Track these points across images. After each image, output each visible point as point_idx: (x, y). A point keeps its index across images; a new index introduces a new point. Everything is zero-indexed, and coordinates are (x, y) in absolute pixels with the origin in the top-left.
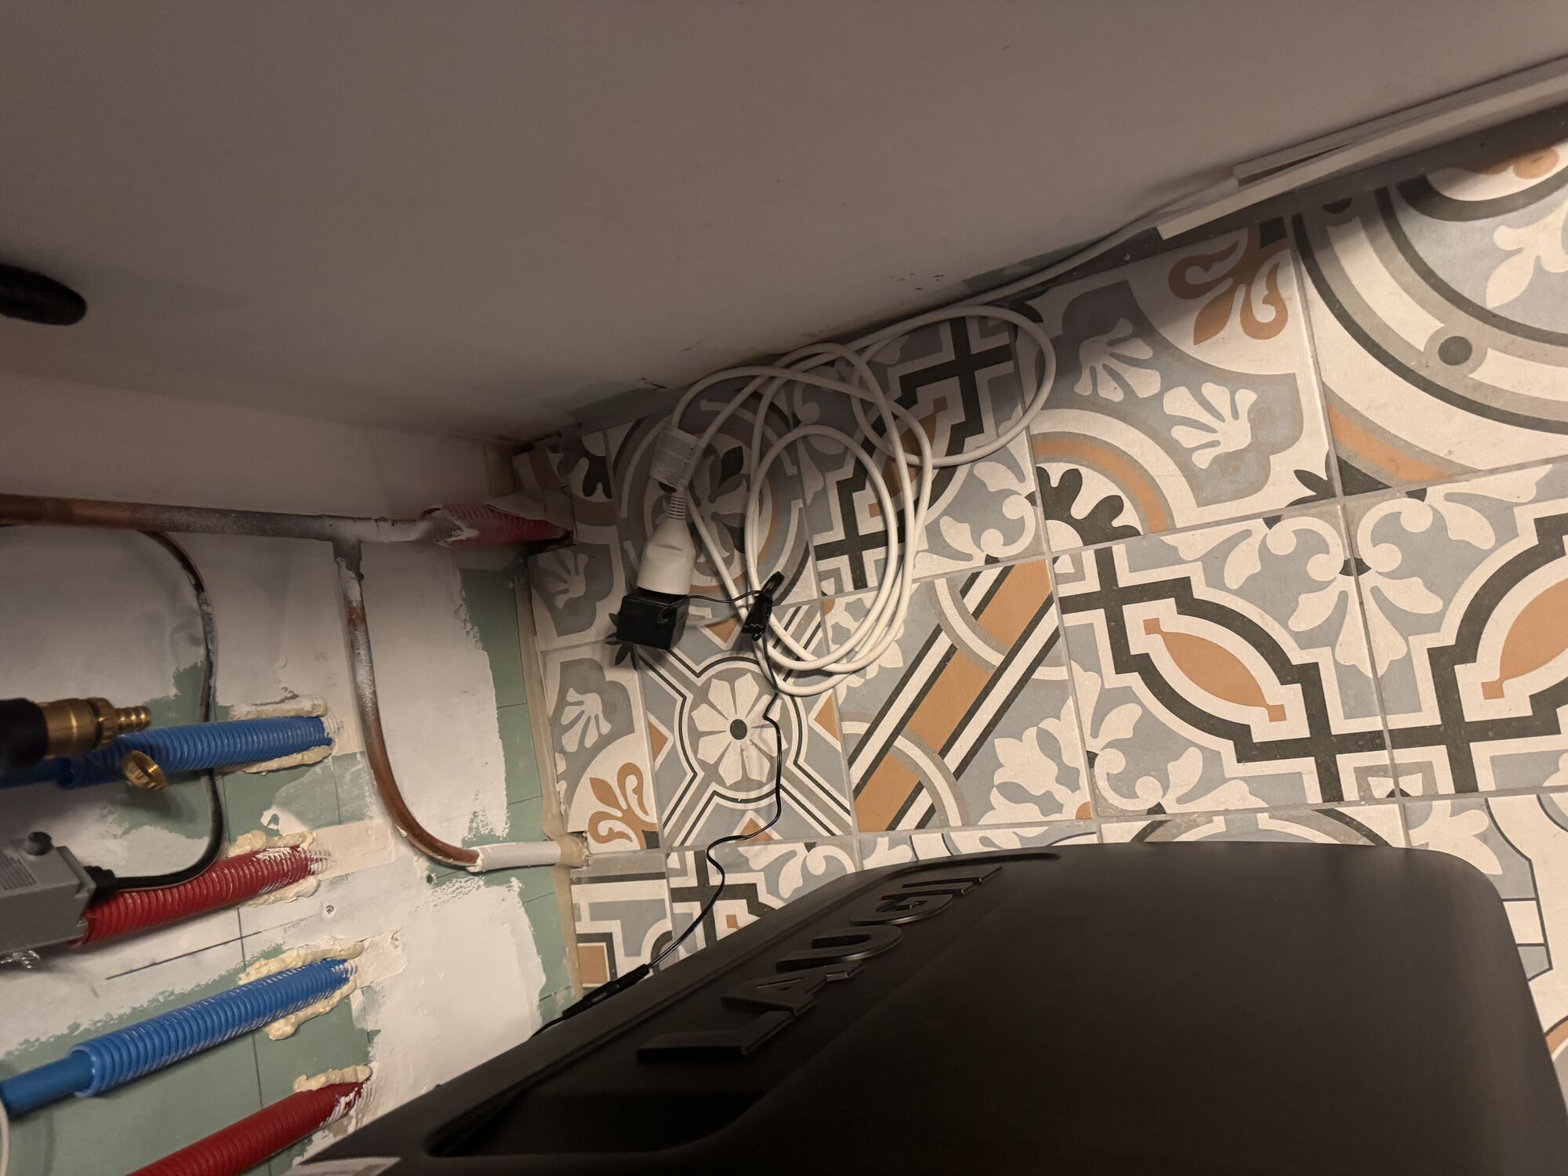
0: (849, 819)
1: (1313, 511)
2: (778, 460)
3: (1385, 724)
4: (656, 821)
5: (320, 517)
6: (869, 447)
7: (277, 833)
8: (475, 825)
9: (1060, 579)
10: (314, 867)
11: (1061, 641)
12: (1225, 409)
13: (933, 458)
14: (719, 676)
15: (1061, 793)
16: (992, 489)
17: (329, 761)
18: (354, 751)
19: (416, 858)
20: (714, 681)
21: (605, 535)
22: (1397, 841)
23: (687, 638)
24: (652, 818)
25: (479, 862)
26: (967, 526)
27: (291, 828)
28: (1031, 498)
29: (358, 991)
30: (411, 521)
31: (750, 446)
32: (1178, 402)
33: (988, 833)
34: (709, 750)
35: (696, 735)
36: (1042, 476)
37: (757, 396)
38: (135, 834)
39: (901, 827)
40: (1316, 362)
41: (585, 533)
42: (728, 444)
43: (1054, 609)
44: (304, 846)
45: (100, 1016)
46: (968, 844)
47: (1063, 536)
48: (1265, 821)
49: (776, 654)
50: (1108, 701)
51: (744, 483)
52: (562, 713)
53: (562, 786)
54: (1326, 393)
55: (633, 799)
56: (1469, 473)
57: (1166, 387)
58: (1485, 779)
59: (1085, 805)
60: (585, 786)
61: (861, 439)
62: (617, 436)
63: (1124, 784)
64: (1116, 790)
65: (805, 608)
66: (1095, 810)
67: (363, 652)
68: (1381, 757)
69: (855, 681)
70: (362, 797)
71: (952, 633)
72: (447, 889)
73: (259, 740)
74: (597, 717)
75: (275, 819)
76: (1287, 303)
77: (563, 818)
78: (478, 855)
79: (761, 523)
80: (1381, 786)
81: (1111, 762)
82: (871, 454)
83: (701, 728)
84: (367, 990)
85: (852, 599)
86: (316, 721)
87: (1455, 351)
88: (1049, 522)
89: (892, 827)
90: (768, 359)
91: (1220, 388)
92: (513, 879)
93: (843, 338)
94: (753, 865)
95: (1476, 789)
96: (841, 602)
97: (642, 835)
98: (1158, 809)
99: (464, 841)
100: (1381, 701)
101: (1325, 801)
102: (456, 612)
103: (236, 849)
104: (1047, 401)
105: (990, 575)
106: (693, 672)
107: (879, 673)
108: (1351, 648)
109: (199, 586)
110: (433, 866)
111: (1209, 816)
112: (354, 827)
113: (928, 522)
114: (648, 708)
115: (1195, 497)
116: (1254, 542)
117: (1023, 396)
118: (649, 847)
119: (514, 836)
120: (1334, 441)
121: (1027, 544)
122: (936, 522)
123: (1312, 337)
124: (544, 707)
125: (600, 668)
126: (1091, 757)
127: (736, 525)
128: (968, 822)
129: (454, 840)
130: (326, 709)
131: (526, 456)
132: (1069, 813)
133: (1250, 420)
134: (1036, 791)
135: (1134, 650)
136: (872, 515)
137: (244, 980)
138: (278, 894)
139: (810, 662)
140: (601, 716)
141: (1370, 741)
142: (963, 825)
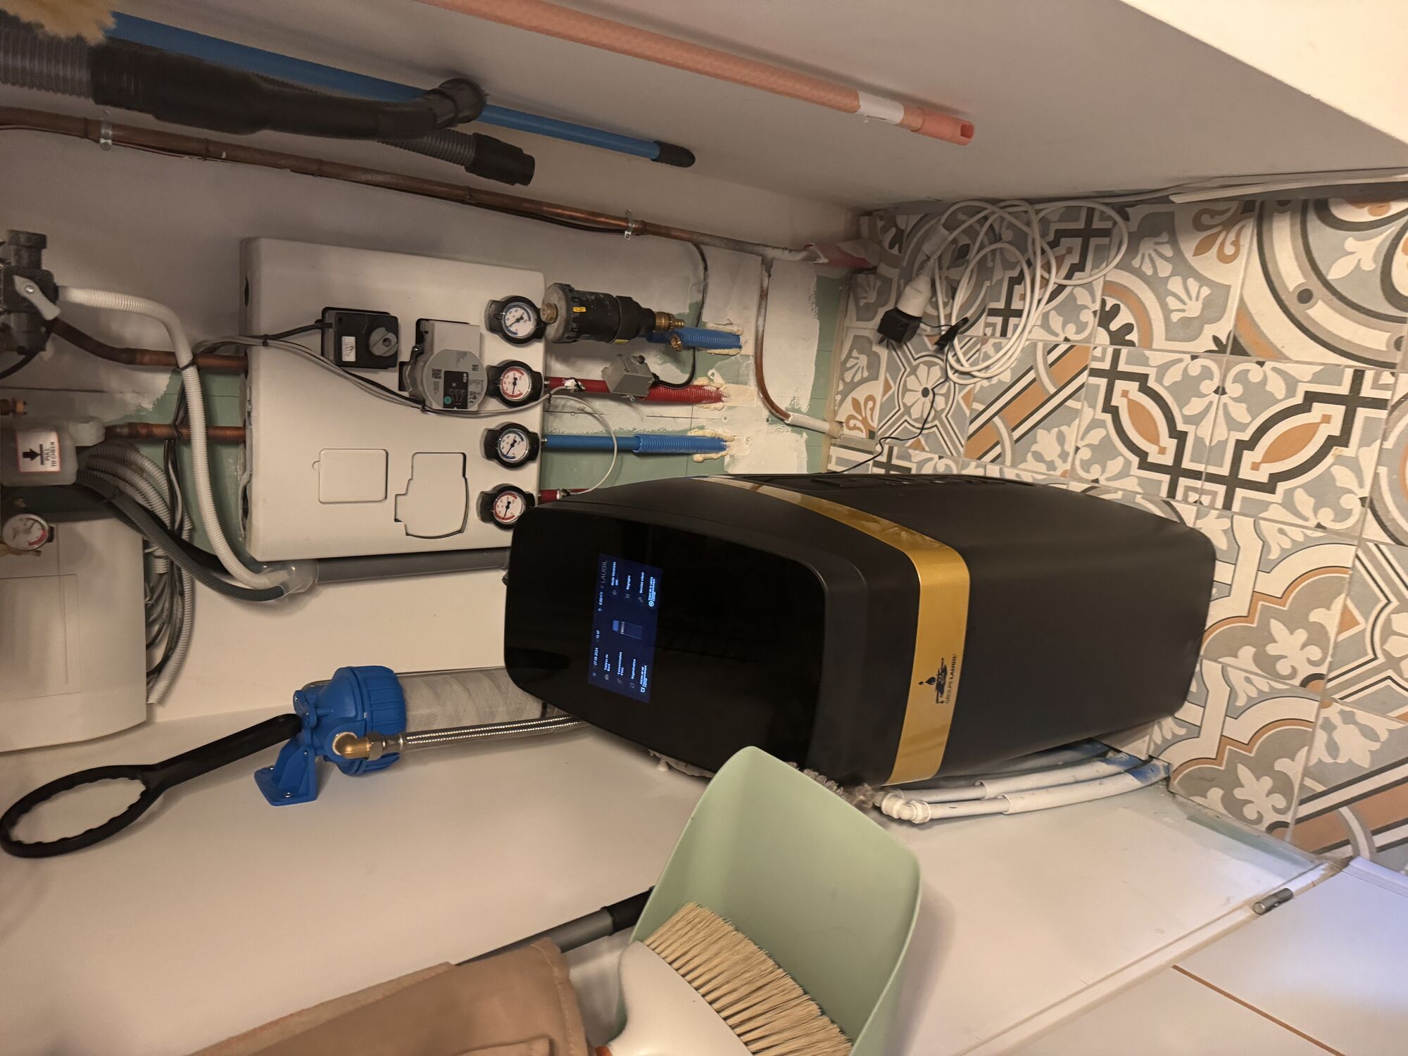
0: (962, 450)
1: (1214, 358)
2: (985, 256)
3: (1205, 469)
4: (876, 427)
5: (759, 245)
6: (1030, 264)
7: (712, 380)
8: (793, 403)
9: (1095, 359)
10: (723, 399)
11: (1084, 389)
12: (1194, 294)
13: (1055, 279)
14: (924, 363)
15: (1058, 462)
16: (1079, 302)
17: (738, 356)
18: (748, 354)
19: (764, 409)
20: (921, 365)
21: (892, 273)
22: (1190, 524)
23: (915, 339)
24: (875, 424)
25: (790, 419)
26: (1062, 319)
27: (718, 380)
28: (1095, 313)
29: (728, 456)
30: (798, 251)
31: (974, 243)
32: (1175, 285)
33: (1022, 473)
34: (909, 398)
35: (906, 390)
36: (1104, 303)
37: (986, 218)
38: (664, 365)
39: (983, 459)
40: (1243, 283)
41: (883, 269)
42: (964, 240)
43: (1086, 373)
44: (721, 389)
45: (642, 428)
46: (1010, 474)
47: (1103, 337)
48: (1139, 499)
49: (952, 360)
50: (1095, 424)
51: (965, 265)
52: (848, 361)
53: (839, 397)
54: (1242, 300)
55: (869, 412)
56: (1286, 359)
57: (1173, 274)
58: (1236, 506)
59: (1067, 470)
60: (849, 400)
61: (1027, 259)
62: (914, 220)
63: (1086, 466)
64: (1082, 468)
65: (974, 339)
66: (1071, 474)
67: (763, 311)
68: (1197, 484)
69: (986, 383)
70: (748, 375)
71: (1037, 372)
72: (774, 427)
73: (716, 340)
74: (863, 368)
75: (713, 374)
76: (1241, 247)
77: (835, 413)
78: (790, 416)
79: (967, 289)
80: (1193, 497)
81: (1085, 454)
82: (1029, 268)
83: (909, 387)
84: (732, 457)
85: (997, 341)
86: (737, 337)
87: (1305, 296)
88: (1099, 328)
89: (980, 458)
90: (994, 202)
91: (1196, 283)
92: (804, 433)
93: (1031, 201)
94: (913, 460)
95: (1230, 510)
96: (992, 341)
97: (868, 431)
98: (1096, 481)
99: (786, 408)
100: (1208, 458)
101: (1168, 497)
102: (810, 297)
103: (699, 381)
104: (1118, 264)
105: (1063, 347)
106: (913, 357)
107: (998, 382)
108: (1205, 430)
109: (706, 269)
110: (770, 415)
111: (1116, 490)
112: (743, 387)
113: (1044, 311)
114: (887, 370)
115: (1166, 334)
116: (1181, 366)
117: (1108, 257)
118: (870, 438)
119: (809, 414)
120: (1235, 326)
121: (1085, 336)
122: (1048, 313)
123: (1246, 268)
124: (840, 355)
125: (871, 343)
126: (1077, 449)
127: (955, 286)
128: (1014, 465)
129: (783, 408)
130: (742, 333)
131: (866, 218)
132: (1058, 472)
133: (1203, 304)
134: (1048, 459)
135: (1113, 403)
136: (1020, 300)
137: (689, 434)
138: (708, 405)
139: (967, 367)
140: (865, 368)
141: (1196, 475)
142: (1011, 466)
